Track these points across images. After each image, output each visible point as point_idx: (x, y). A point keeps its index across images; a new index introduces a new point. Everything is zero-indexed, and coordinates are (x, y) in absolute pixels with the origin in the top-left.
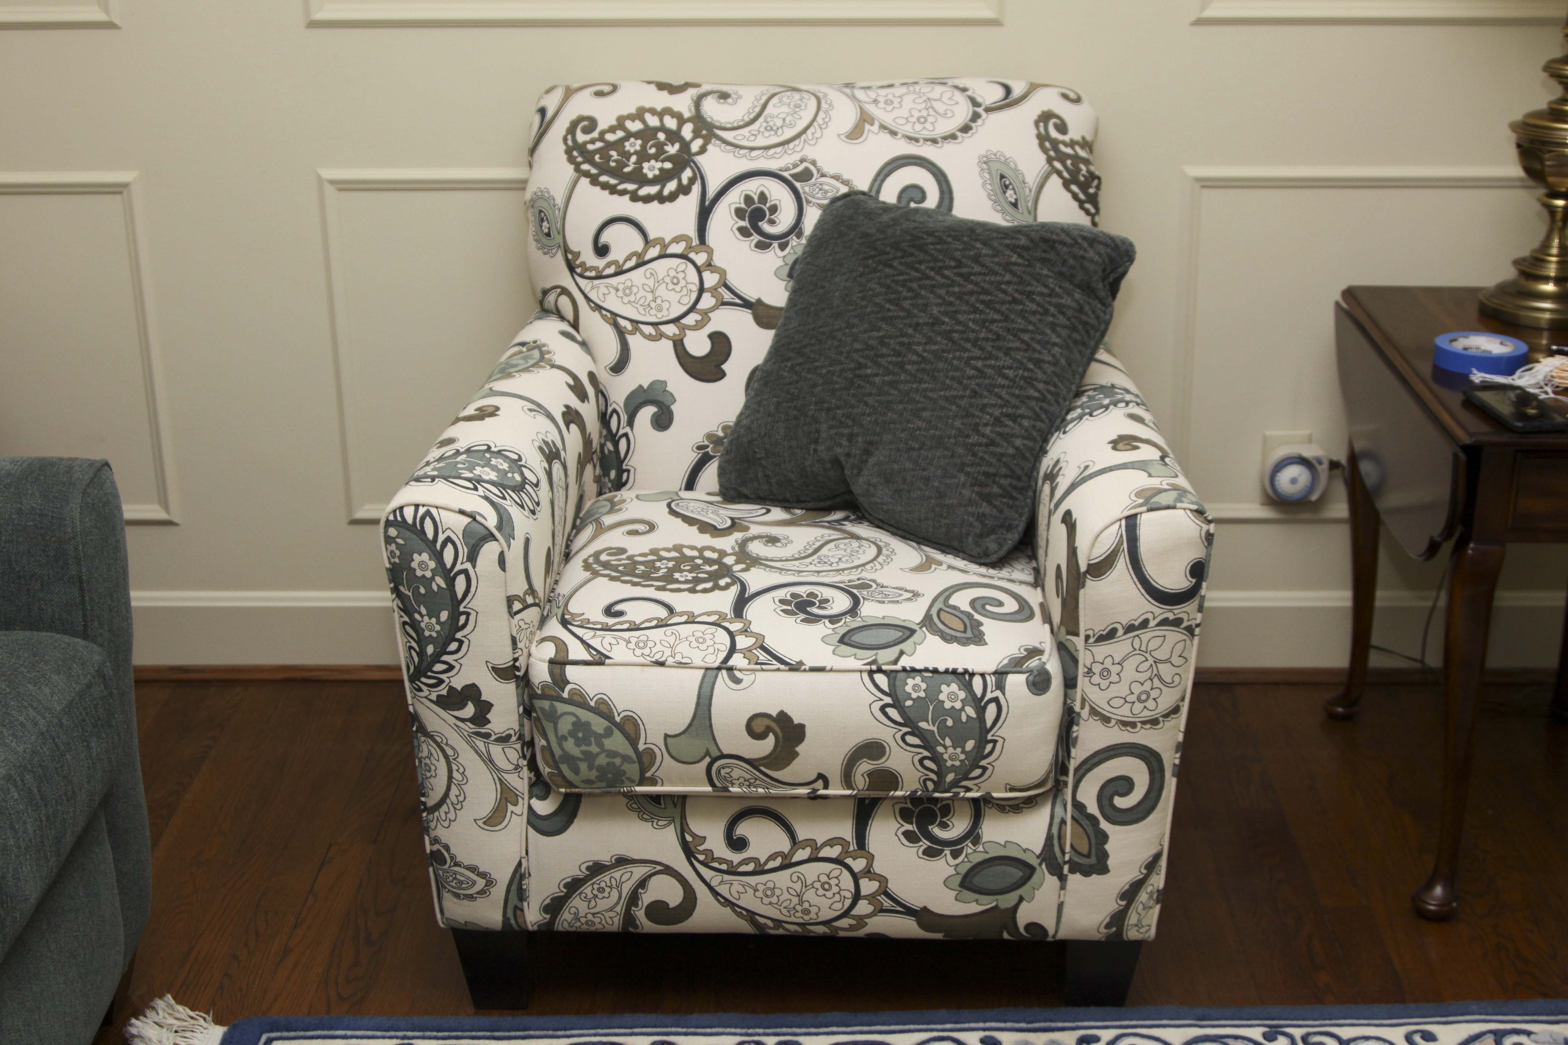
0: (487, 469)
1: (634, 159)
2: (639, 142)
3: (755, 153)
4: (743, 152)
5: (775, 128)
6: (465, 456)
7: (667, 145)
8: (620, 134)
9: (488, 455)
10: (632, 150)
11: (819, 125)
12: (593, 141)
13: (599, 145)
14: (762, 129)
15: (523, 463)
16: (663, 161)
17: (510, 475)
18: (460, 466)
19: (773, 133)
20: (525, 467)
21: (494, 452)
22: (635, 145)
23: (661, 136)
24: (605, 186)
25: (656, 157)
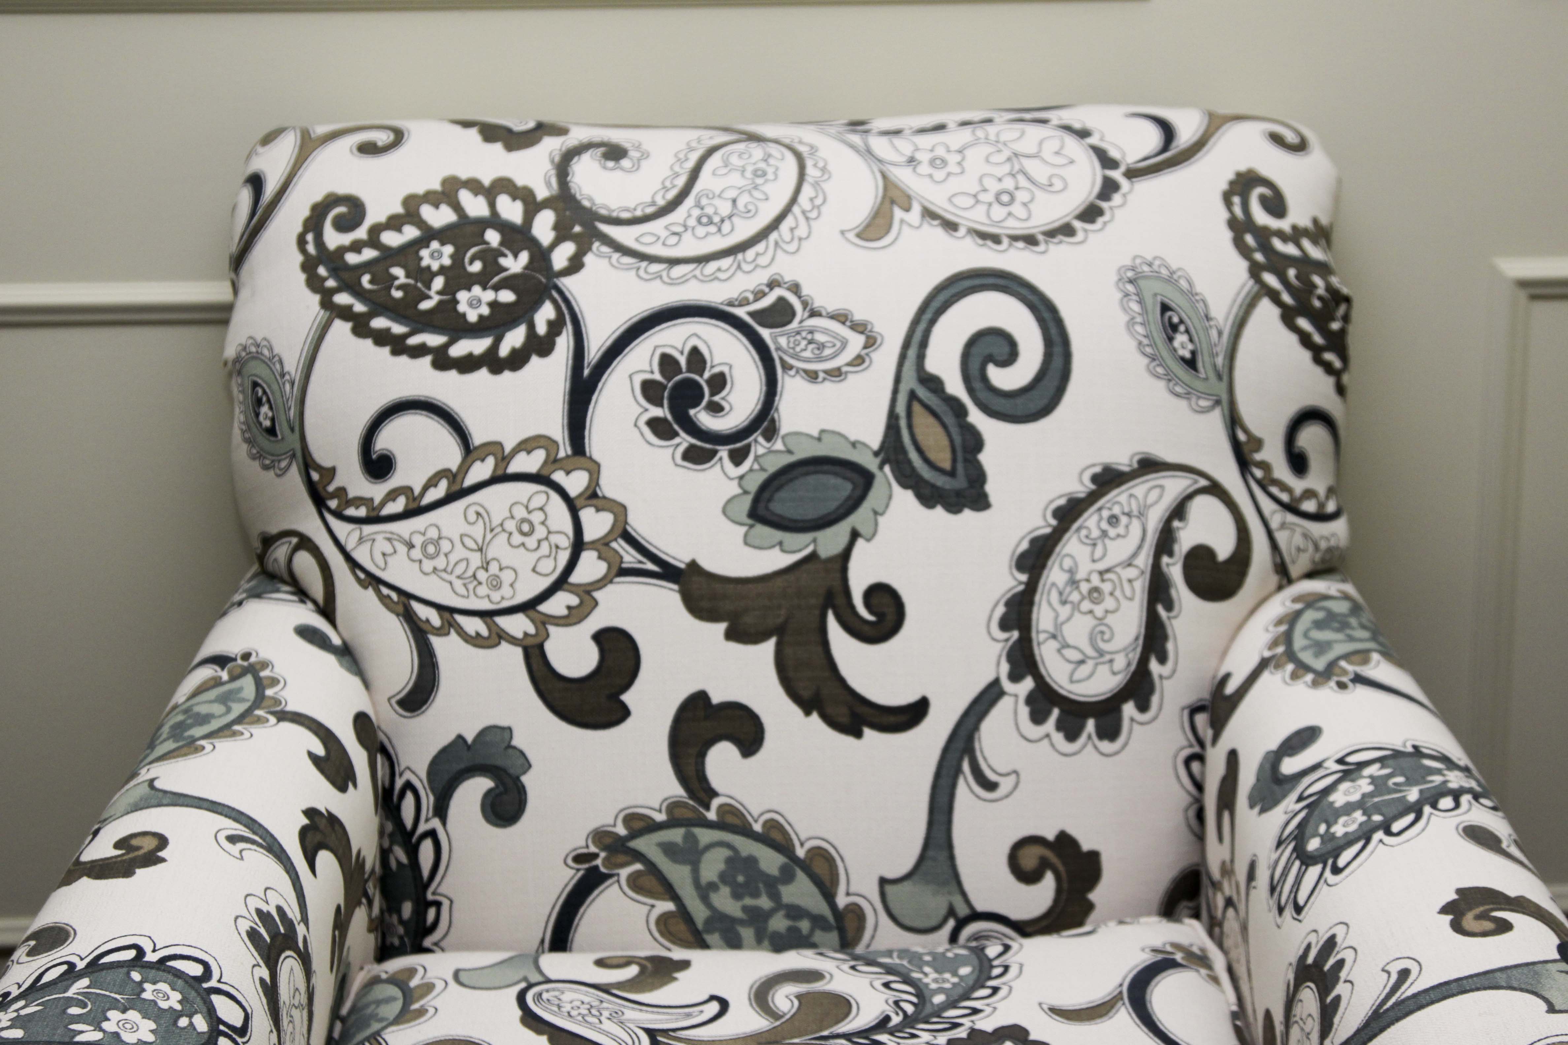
0: (133, 1015)
1: (438, 283)
2: (449, 249)
3: (679, 271)
4: (655, 267)
5: (716, 219)
6: (85, 982)
7: (505, 256)
8: (411, 232)
9: (136, 976)
10: (435, 266)
11: (804, 212)
12: (356, 247)
13: (369, 254)
14: (692, 222)
15: (213, 983)
16: (496, 288)
17: (183, 1022)
18: (74, 1011)
19: (713, 229)
20: (218, 991)
21: (150, 965)
22: (441, 255)
23: (493, 237)
24: (381, 338)
25: (482, 280)
